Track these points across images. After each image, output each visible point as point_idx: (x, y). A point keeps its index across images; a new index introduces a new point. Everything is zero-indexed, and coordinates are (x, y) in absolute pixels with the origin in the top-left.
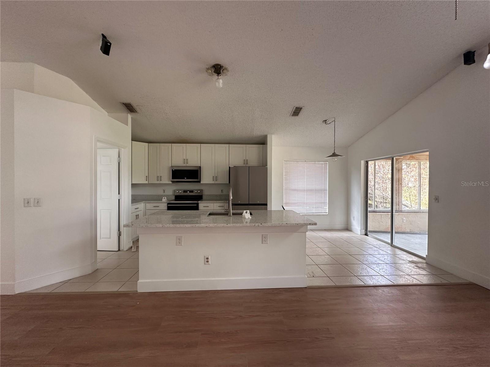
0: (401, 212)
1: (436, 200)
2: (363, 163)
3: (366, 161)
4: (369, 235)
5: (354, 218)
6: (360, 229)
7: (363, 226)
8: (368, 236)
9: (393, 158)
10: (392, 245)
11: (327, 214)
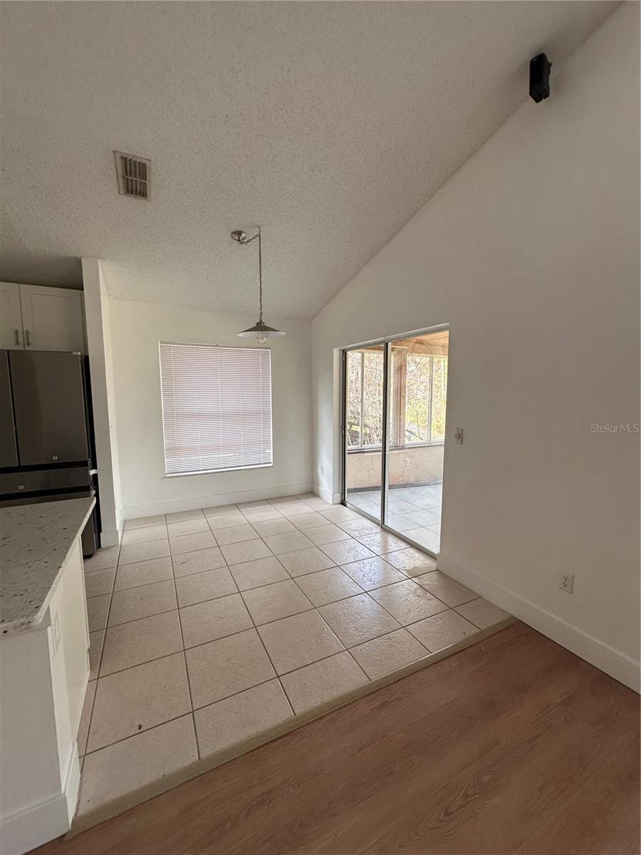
0: (403, 448)
1: (459, 437)
2: (336, 354)
3: (343, 350)
4: (348, 505)
5: (322, 469)
6: (332, 493)
7: (338, 487)
8: (345, 506)
9: (387, 344)
10: (383, 526)
11: (271, 465)
